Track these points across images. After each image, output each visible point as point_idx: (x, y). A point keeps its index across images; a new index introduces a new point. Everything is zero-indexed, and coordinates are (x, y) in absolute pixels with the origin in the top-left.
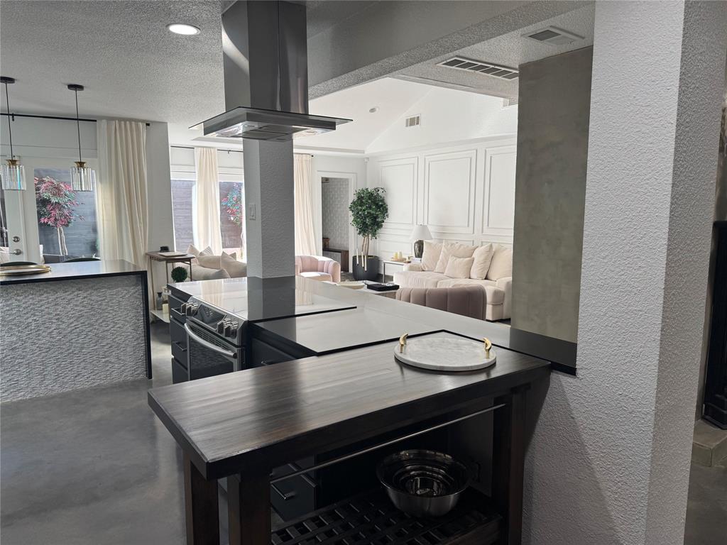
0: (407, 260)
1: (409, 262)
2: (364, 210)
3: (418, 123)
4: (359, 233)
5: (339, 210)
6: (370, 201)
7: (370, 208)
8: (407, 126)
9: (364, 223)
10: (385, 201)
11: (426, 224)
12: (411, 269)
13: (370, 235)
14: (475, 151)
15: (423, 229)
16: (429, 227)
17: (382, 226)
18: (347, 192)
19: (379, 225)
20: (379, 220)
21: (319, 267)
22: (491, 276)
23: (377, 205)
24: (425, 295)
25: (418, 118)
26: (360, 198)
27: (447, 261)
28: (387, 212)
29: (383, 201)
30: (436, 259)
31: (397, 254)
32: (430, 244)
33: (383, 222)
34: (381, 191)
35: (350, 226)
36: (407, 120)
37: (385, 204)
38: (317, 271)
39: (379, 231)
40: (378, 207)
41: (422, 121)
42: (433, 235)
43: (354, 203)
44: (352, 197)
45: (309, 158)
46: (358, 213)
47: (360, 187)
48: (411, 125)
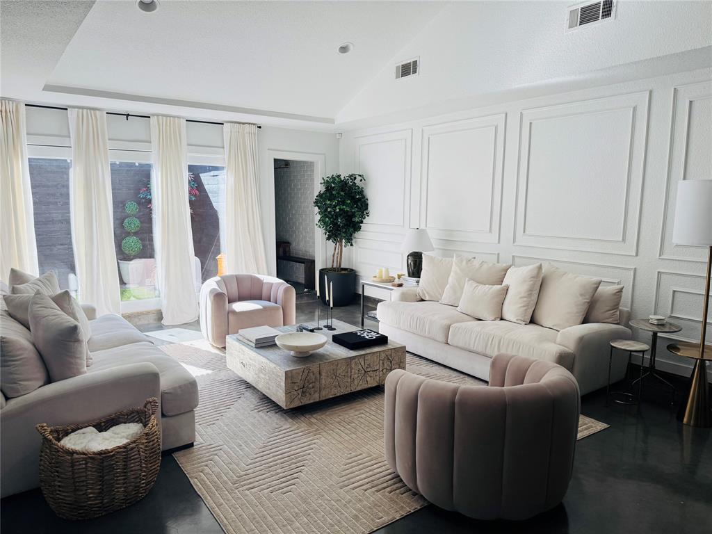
0: (397, 281)
1: (400, 285)
2: (335, 206)
3: (415, 72)
4: (328, 239)
5: (303, 205)
6: (342, 193)
7: (343, 203)
8: (397, 78)
9: (335, 224)
10: (364, 194)
11: (423, 227)
12: (405, 298)
13: (343, 240)
14: (504, 116)
15: (420, 233)
16: (429, 231)
17: (360, 228)
18: (312, 180)
19: (356, 227)
20: (357, 219)
21: (265, 293)
22: (539, 317)
23: (353, 199)
24: (453, 404)
25: (415, 62)
26: (329, 189)
27: (462, 288)
28: (367, 209)
29: (361, 192)
30: (442, 283)
31: (381, 272)
32: (432, 259)
33: (362, 222)
34: (358, 178)
35: (316, 227)
36: (398, 68)
37: (364, 197)
38: (260, 298)
39: (356, 235)
40: (355, 201)
41: (420, 68)
42: (435, 243)
43: (320, 195)
44: (318, 188)
45: (254, 129)
46: (326, 210)
47: (330, 173)
48: (403, 75)
